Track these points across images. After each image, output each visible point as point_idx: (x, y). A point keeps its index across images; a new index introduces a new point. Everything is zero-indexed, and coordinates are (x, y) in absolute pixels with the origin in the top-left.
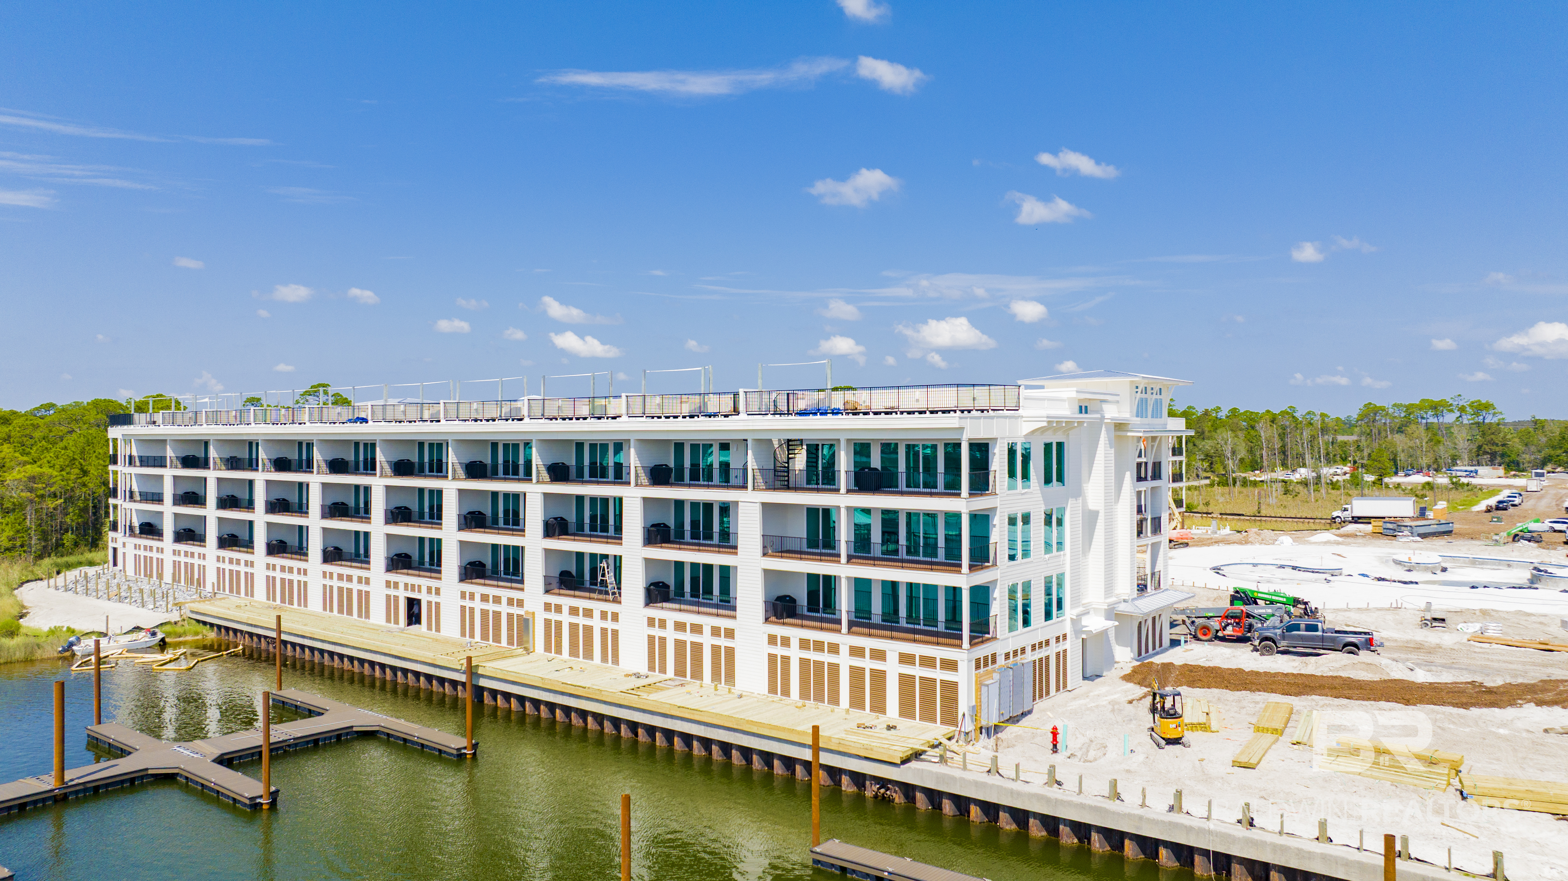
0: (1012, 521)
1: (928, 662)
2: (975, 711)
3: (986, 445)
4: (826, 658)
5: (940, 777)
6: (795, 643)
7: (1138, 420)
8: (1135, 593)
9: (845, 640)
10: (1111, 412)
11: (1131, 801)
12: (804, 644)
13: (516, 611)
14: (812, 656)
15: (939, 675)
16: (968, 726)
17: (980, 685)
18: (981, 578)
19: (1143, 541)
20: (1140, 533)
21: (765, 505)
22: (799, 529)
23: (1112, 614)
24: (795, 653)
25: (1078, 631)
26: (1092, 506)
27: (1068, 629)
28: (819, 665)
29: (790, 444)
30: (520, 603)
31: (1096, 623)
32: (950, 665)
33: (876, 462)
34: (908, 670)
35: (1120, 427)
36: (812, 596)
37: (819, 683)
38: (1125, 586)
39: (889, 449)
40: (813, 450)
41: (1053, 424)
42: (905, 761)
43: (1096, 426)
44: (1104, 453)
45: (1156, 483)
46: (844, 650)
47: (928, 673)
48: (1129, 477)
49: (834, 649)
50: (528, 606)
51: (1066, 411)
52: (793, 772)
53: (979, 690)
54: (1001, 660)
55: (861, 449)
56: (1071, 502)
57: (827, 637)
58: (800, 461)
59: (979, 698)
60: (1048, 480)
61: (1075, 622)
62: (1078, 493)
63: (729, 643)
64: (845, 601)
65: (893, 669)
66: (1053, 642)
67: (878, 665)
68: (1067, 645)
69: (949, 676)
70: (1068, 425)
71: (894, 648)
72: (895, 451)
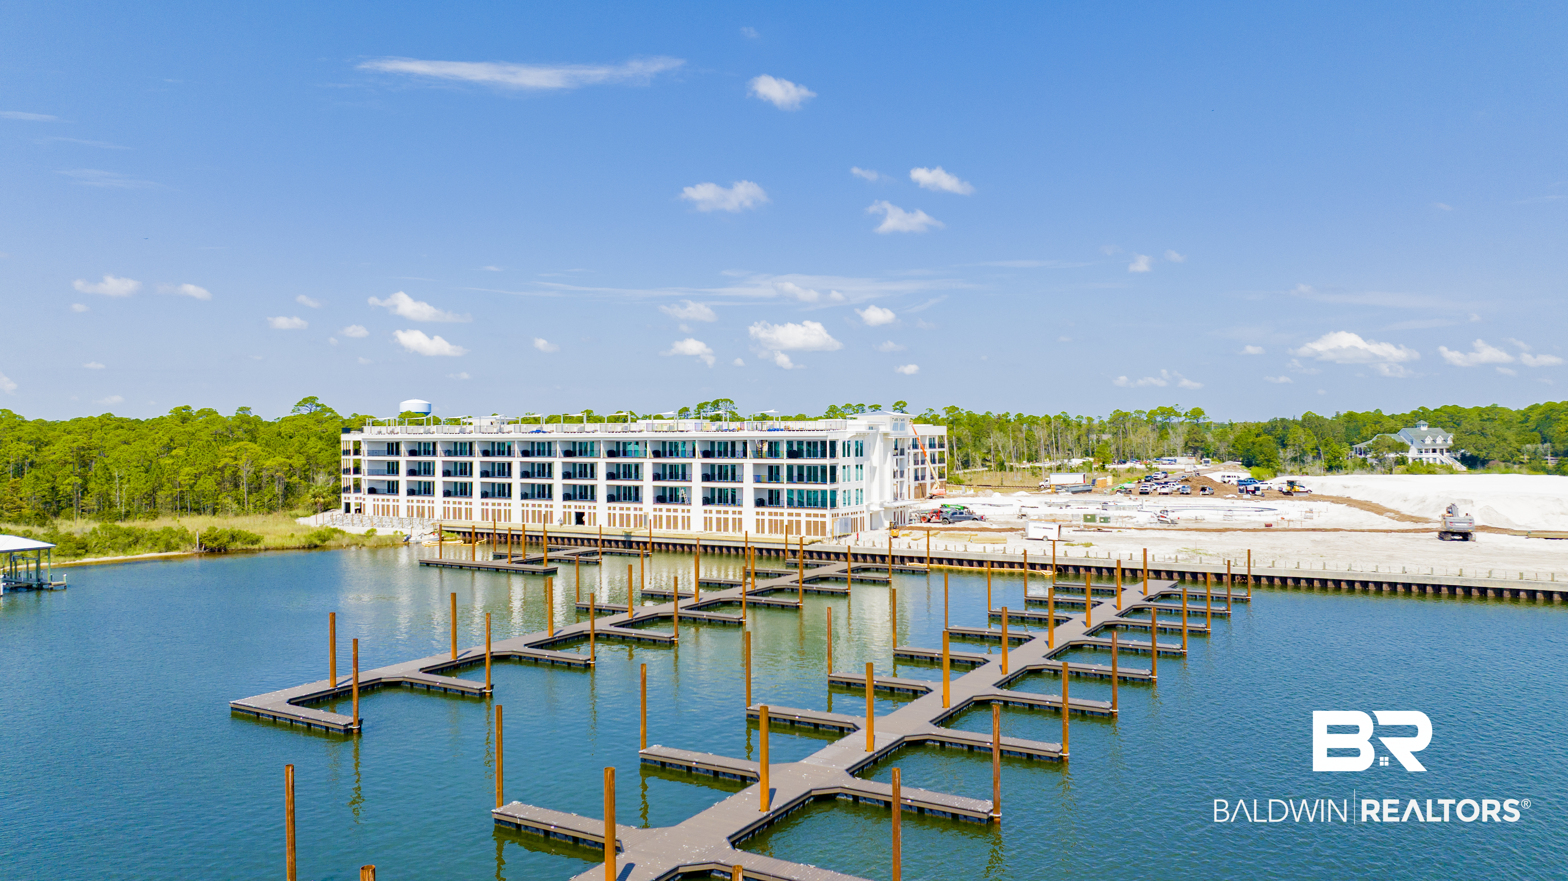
0: (844, 467)
1: (816, 515)
2: (832, 532)
3: (835, 442)
4: (779, 518)
5: (821, 547)
6: (766, 514)
7: (893, 432)
8: (893, 500)
9: (786, 511)
10: (883, 429)
11: (878, 546)
12: (770, 514)
13: (638, 513)
14: (773, 518)
15: (819, 519)
16: (829, 535)
17: (833, 522)
18: (834, 486)
19: (896, 480)
20: (894, 476)
21: (754, 464)
22: (765, 473)
23: (882, 505)
24: (767, 518)
25: (868, 510)
26: (874, 465)
27: (864, 509)
28: (776, 521)
29: (762, 442)
30: (641, 509)
31: (875, 508)
32: (823, 516)
33: (795, 448)
34: (809, 519)
35: (886, 435)
36: (771, 499)
37: (776, 527)
38: (888, 497)
39: (800, 443)
40: (770, 444)
41: (858, 434)
42: (810, 544)
43: (875, 435)
44: (879, 445)
45: (902, 457)
46: (786, 514)
47: (816, 519)
48: (889, 455)
49: (782, 514)
50: (644, 510)
51: (864, 429)
52: (770, 554)
53: (833, 524)
54: (840, 516)
55: (790, 443)
56: (865, 462)
57: (779, 510)
58: (766, 448)
59: (833, 526)
60: (857, 455)
61: (868, 507)
62: (868, 459)
63: (740, 516)
64: (784, 498)
65: (803, 519)
66: (859, 513)
67: (798, 518)
68: (864, 515)
69: (823, 519)
70: (864, 435)
71: (803, 512)
72: (803, 444)
